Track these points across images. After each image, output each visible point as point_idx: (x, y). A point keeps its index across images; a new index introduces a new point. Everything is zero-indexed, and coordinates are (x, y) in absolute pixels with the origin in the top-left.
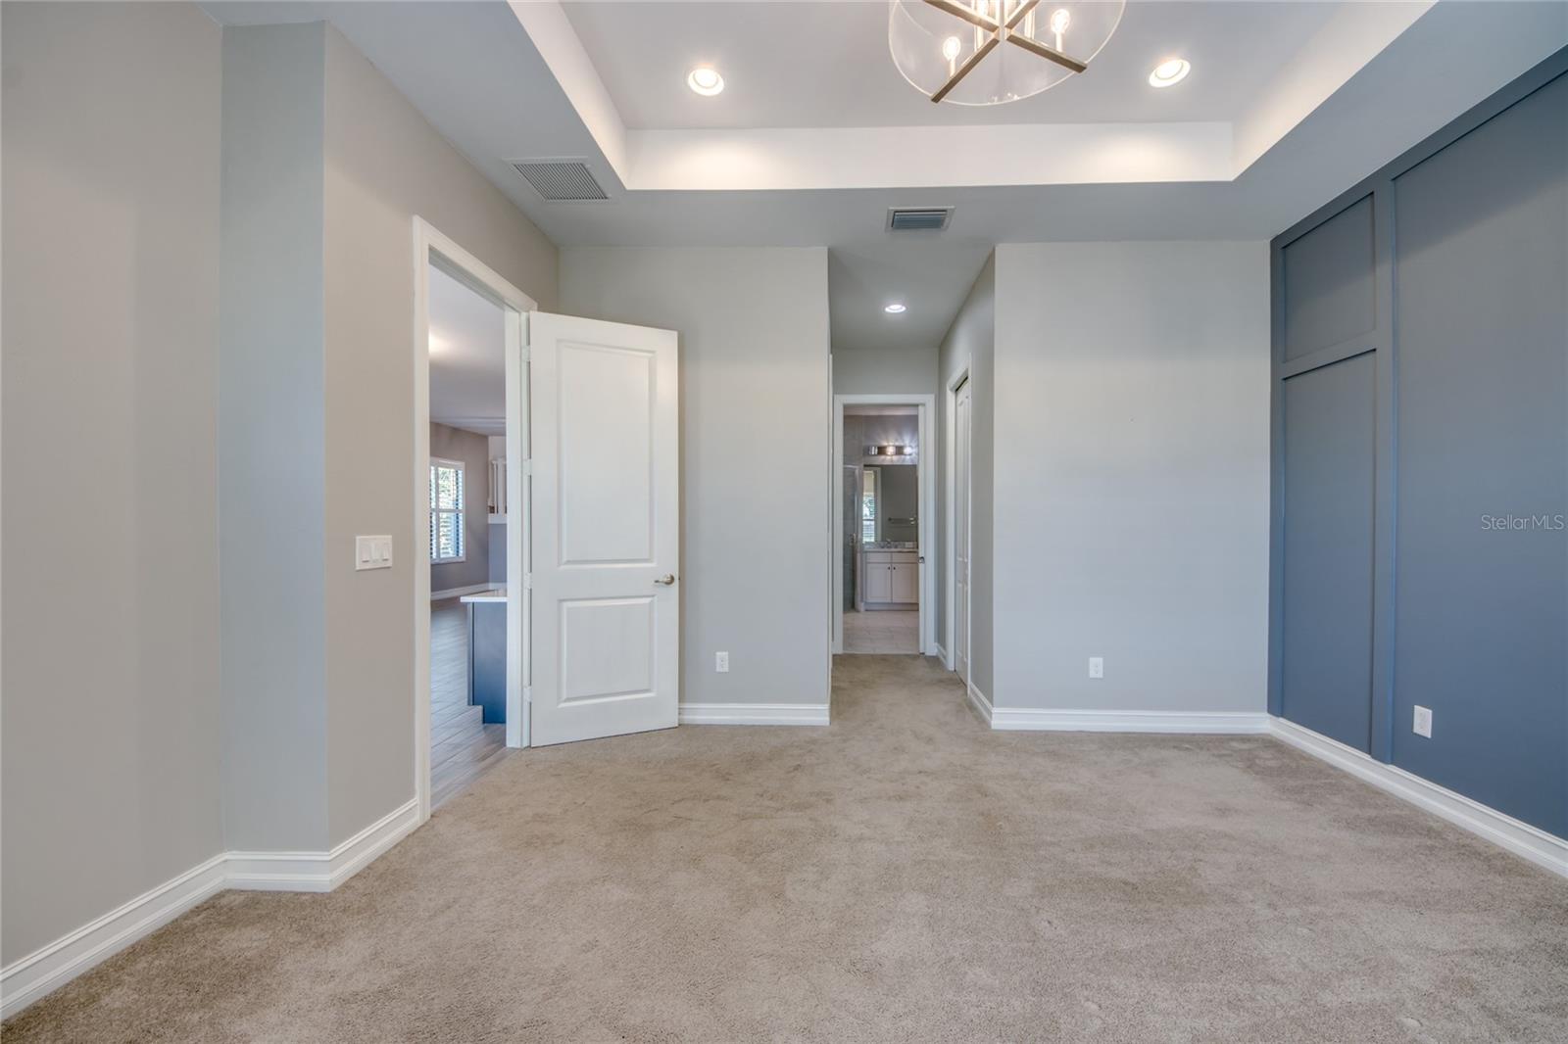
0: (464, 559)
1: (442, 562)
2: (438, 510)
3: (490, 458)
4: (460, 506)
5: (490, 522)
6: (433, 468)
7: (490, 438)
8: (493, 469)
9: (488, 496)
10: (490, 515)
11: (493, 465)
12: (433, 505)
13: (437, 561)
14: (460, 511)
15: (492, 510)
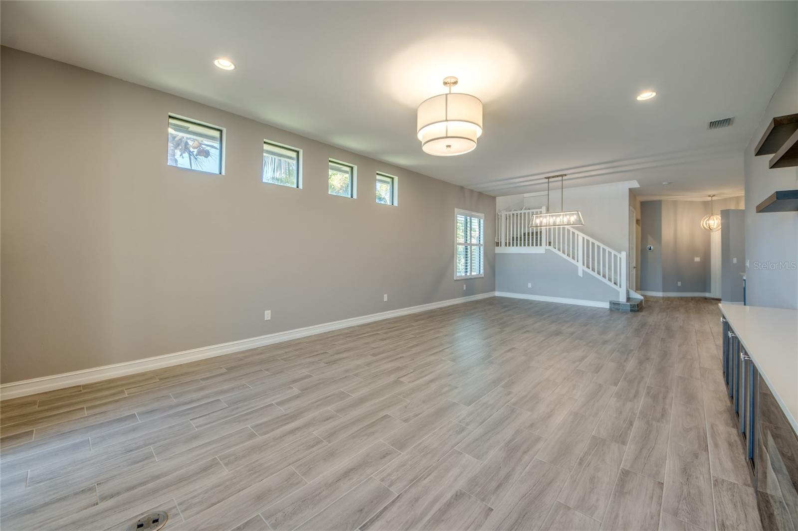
0: (483, 276)
1: (473, 277)
2: (471, 245)
3: (497, 212)
4: (482, 242)
5: (496, 252)
6: (468, 218)
7: (497, 198)
8: (498, 219)
9: (495, 236)
10: (496, 248)
11: (498, 215)
12: (468, 242)
13: (470, 277)
14: (481, 245)
15: (498, 244)
